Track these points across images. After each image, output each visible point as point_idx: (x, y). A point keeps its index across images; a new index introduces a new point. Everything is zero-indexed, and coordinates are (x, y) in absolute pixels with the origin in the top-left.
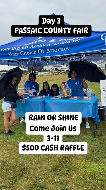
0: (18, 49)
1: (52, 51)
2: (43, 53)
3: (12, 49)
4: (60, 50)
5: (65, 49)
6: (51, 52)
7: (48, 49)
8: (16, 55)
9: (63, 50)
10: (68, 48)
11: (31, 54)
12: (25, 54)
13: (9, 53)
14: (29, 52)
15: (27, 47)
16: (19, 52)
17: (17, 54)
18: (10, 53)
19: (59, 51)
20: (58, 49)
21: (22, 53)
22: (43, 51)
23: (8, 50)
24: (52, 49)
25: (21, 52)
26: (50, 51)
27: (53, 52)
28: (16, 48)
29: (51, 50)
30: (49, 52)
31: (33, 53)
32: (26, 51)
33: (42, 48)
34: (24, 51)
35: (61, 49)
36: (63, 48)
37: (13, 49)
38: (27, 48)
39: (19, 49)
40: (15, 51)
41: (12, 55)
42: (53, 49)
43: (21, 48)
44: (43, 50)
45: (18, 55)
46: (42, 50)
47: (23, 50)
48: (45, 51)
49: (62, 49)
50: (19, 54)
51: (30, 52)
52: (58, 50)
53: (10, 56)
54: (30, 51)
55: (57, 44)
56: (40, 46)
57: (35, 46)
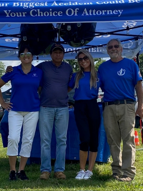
1: (92, 13)
2: (76, 15)
3: (14, 6)
4: (106, 13)
6: (90, 14)
7: (85, 10)
8: (21, 16)
9: (111, 13)
10: (121, 11)
11: (51, 15)
12: (39, 15)
13: (6, 11)
14: (49, 11)
16: (28, 10)
18: (8, 12)
19: (103, 14)
20: (103, 11)
21: (34, 13)
22: (76, 11)
23: (6, 6)
24: (92, 10)
25: (32, 11)
27: (94, 14)
29: (90, 11)
30: (87, 14)
31: (56, 14)
32: (43, 9)
33: (74, 7)
34: (39, 10)
35: (108, 11)
36: (111, 11)
37: (16, 5)
38: (46, 5)
39: (28, 5)
41: (13, 15)
42: (94, 11)
44: (76, 9)
45: (24, 16)
46: (74, 10)
47: (36, 8)
50: (28, 15)
51: (51, 12)
52: (102, 12)
53: (8, 16)
54: (51, 10)
55: (102, 3)
56: (70, 4)
57: (61, 4)
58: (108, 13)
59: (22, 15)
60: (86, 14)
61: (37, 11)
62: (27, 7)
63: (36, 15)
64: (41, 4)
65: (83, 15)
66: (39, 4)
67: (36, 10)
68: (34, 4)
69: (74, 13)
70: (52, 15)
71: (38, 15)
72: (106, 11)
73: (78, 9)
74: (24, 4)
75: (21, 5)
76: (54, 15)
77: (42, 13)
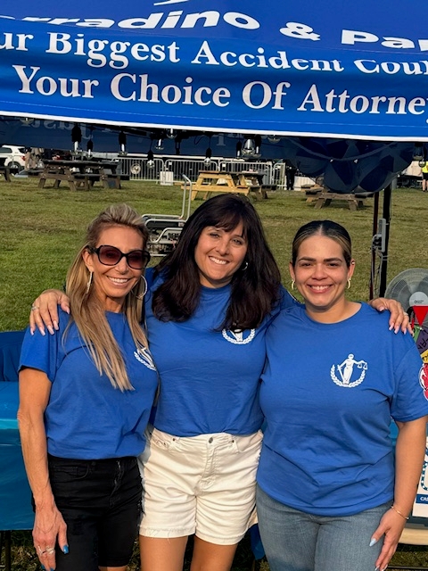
0: (103, 58)
1: (336, 103)
2: (278, 106)
3: (53, 49)
4: (383, 106)
5: (417, 108)
6: (329, 109)
7: (313, 91)
8: (75, 93)
9: (402, 111)
11: (188, 101)
12: (143, 98)
13: (20, 70)
14: (182, 85)
15: (167, 52)
16: (106, 73)
17: (88, 84)
18: (28, 74)
19: (375, 110)
20: (376, 100)
21: (126, 88)
22: (279, 93)
23: (22, 46)
24: (338, 93)
25: (118, 78)
26: (323, 104)
27: (342, 109)
28: (80, 43)
29: (330, 96)
30: (317, 108)
31: (205, 97)
32: (163, 75)
33: (273, 78)
34: (144, 78)
35: (393, 101)
36: (403, 101)
37: (60, 46)
38: (173, 58)
39: (107, 52)
40: (72, 66)
41: (47, 86)
42: (343, 97)
43: (128, 53)
44: (280, 87)
45: (88, 94)
46: (273, 89)
47: (136, 67)
48: (291, 100)
49: (397, 104)
50: (102, 90)
51: (188, 90)
52: (371, 102)
53: (26, 90)
54: (189, 80)
55: (377, 69)
56: (263, 64)
57: (230, 58)
58: (391, 111)
59: (82, 89)
60: (312, 106)
61: (139, 80)
62: (100, 62)
63: (133, 97)
64: (154, 49)
65: (302, 108)
66: (146, 49)
67: (134, 78)
68: (129, 49)
69: (273, 97)
70: (193, 99)
71: (138, 96)
72: (384, 99)
73: (288, 85)
74: (91, 44)
75: (80, 51)
76: (199, 102)
77: (155, 88)
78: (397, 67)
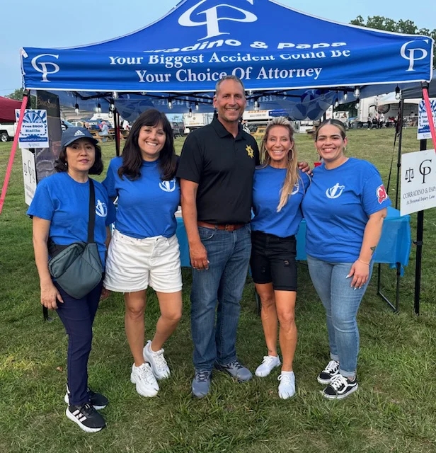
0: (172, 64)
1: (273, 74)
2: (248, 78)
3: (151, 62)
4: (295, 74)
5: (310, 73)
6: (271, 77)
7: (263, 69)
8: (162, 80)
9: (303, 75)
10: (318, 70)
11: (209, 79)
12: (190, 80)
13: (139, 72)
14: (206, 73)
15: (198, 59)
16: (173, 71)
17: (166, 76)
18: (142, 73)
19: (291, 76)
20: (291, 71)
21: (183, 76)
22: (248, 72)
23: (139, 62)
24: (274, 69)
25: (179, 72)
26: (268, 75)
27: (276, 77)
28: (162, 59)
29: (271, 71)
30: (265, 77)
31: (216, 77)
32: (197, 69)
33: (245, 65)
34: (190, 71)
35: (299, 71)
36: (303, 70)
37: (154, 60)
38: (201, 61)
39: (173, 61)
40: (160, 69)
41: (150, 78)
42: (276, 71)
43: (182, 61)
44: (248, 69)
45: (167, 80)
46: (245, 71)
47: (185, 67)
48: (254, 74)
49: (301, 72)
50: (173, 78)
51: (209, 74)
52: (289, 73)
53: (142, 81)
54: (208, 70)
55: (290, 57)
56: (239, 59)
57: (225, 59)
58: (298, 75)
59: (164, 78)
60: (263, 76)
61: (187, 72)
62: (170, 66)
63: (186, 80)
64: (193, 58)
65: (258, 78)
66: (189, 58)
67: (185, 71)
68: (182, 59)
69: (246, 74)
70: (211, 78)
71: (188, 79)
72: (294, 70)
73: (251, 68)
74: (167, 59)
75: (162, 62)
76: (214, 79)
77: (194, 75)
78: (299, 56)
